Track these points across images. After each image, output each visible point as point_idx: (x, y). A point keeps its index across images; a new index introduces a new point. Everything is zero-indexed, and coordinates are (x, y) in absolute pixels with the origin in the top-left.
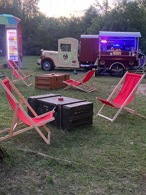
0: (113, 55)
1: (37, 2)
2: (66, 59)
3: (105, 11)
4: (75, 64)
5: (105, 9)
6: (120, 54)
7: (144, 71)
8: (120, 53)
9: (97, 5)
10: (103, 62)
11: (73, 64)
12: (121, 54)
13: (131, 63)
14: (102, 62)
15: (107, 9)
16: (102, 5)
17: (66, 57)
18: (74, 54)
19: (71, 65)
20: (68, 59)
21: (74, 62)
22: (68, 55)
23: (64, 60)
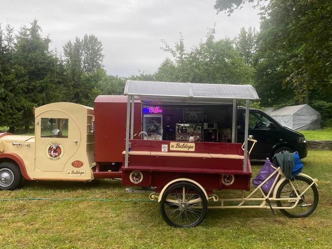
0: (169, 151)
1: (101, 59)
2: (56, 156)
3: (179, 57)
4: (80, 169)
5: (180, 56)
6: (191, 150)
7: (264, 203)
8: (192, 147)
9: (165, 48)
10: (138, 177)
11: (76, 170)
12: (193, 150)
13: (228, 179)
14: (133, 176)
15: (182, 56)
16: (174, 49)
17: (55, 151)
18: (77, 142)
19: (69, 173)
20: (60, 156)
21: (77, 164)
22: (60, 146)
23: (52, 159)
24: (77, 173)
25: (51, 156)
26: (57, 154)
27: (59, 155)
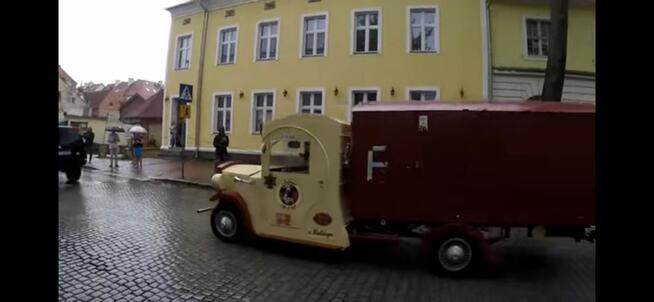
2: (290, 204)
4: (328, 229)
11: (320, 228)
17: (290, 195)
18: (321, 182)
19: (310, 233)
20: (297, 204)
21: (323, 219)
22: (297, 187)
23: (284, 207)
24: (322, 234)
25: (284, 202)
26: (292, 200)
27: (295, 200)
